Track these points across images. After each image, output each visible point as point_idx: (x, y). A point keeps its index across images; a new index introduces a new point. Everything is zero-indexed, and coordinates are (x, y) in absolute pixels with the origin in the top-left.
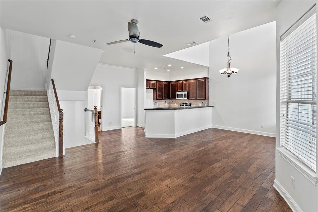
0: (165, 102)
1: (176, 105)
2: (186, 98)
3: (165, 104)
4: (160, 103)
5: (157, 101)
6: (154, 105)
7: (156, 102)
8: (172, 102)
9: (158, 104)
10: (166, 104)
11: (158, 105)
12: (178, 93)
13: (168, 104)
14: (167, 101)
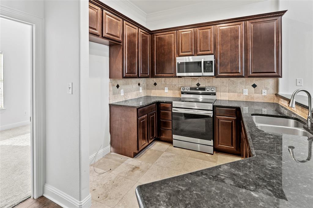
0: (139, 84)
1: (166, 90)
2: (212, 74)
3: (139, 90)
4: (128, 87)
5: (121, 82)
6: (114, 94)
7: (118, 86)
8: (155, 84)
9: (122, 91)
10: (141, 91)
11: (122, 94)
12: (179, 60)
13: (144, 89)
14: (142, 81)
